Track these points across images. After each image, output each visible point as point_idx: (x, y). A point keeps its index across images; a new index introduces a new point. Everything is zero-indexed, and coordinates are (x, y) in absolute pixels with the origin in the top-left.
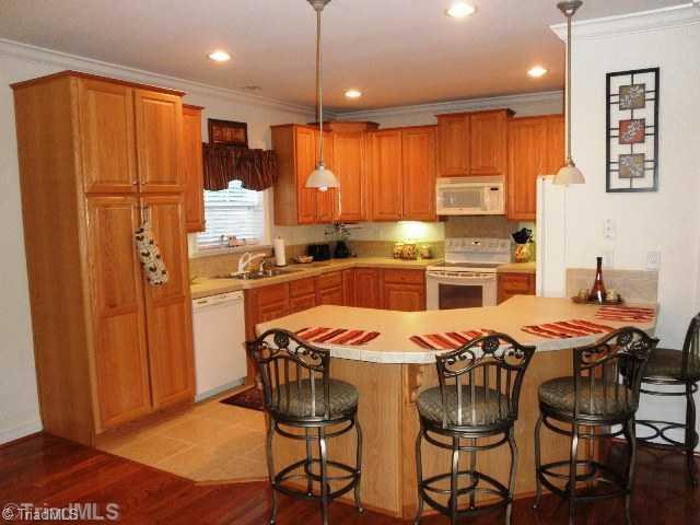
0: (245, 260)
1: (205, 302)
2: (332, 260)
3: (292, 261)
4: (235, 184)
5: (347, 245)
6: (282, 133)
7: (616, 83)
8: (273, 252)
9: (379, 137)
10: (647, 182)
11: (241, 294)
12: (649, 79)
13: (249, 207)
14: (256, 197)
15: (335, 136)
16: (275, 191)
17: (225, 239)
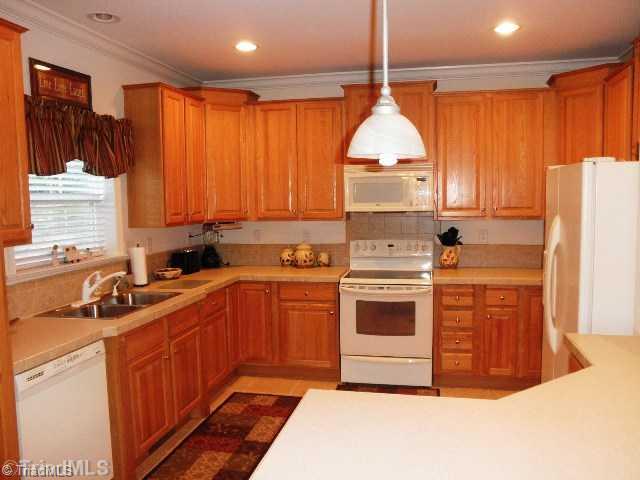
0: (92, 283)
1: (40, 374)
2: (202, 272)
3: (154, 277)
4: (75, 166)
5: (218, 250)
6: (141, 95)
8: (128, 266)
9: (265, 111)
11: (100, 346)
13: (92, 202)
15: (208, 107)
16: (130, 179)
17: (59, 250)
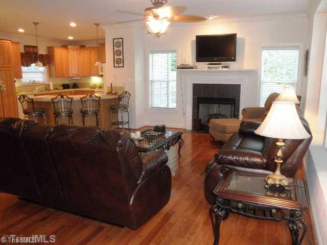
4: (33, 65)
6: (50, 49)
7: (115, 41)
10: (121, 65)
12: (121, 40)
13: (40, 72)
14: (42, 69)
16: (49, 66)
